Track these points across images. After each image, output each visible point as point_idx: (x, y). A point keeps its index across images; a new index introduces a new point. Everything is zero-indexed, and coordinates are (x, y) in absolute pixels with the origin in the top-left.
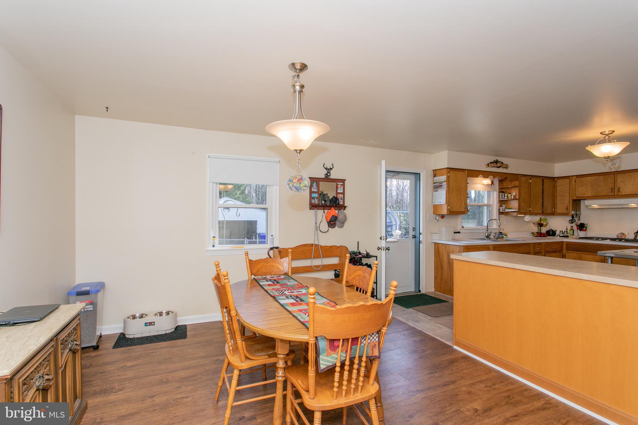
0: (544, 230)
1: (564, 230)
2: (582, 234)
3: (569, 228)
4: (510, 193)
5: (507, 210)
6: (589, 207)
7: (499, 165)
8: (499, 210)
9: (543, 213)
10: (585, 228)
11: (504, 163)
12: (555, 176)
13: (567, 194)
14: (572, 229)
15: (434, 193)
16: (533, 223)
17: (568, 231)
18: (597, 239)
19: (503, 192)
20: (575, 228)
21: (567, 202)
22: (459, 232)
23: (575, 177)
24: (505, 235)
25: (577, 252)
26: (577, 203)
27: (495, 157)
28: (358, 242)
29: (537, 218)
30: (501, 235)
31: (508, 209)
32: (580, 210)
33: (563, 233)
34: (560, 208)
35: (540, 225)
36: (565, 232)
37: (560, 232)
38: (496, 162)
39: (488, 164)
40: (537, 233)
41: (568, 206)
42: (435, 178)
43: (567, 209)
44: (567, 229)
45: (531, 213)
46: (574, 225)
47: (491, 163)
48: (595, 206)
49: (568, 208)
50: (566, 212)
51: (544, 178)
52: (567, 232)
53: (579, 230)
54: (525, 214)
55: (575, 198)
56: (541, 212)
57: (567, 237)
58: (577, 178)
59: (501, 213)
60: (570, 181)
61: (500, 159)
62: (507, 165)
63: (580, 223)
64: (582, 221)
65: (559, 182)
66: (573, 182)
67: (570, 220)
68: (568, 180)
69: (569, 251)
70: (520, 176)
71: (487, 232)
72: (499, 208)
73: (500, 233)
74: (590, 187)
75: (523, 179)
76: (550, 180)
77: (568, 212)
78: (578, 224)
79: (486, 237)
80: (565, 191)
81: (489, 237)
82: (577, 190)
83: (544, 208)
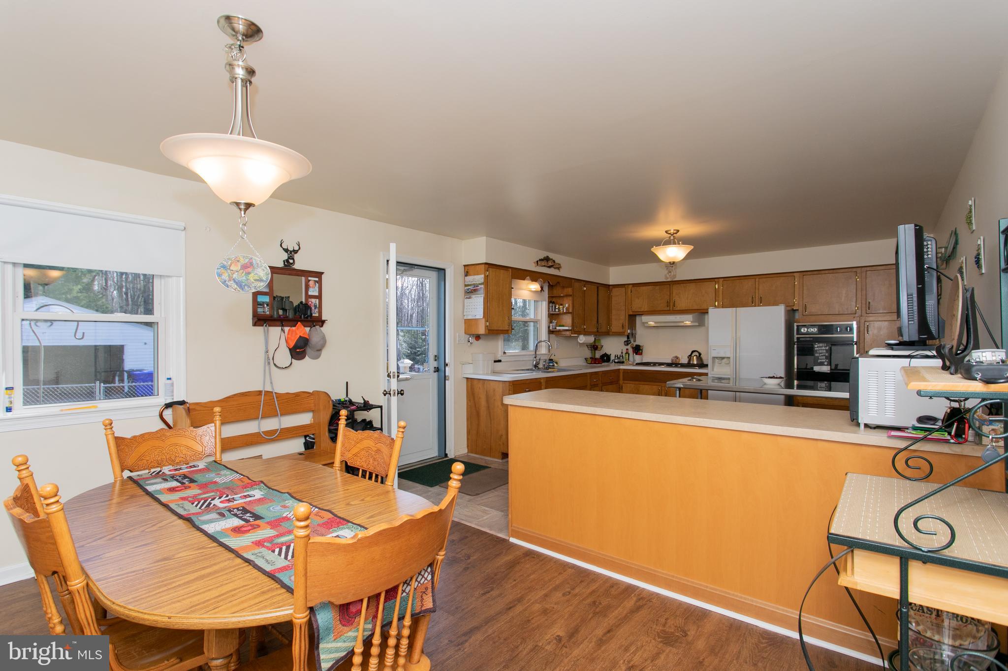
0: (598, 355)
1: (619, 354)
2: (638, 359)
3: (624, 352)
4: (561, 305)
5: (558, 328)
6: (646, 325)
7: (550, 264)
8: (549, 327)
9: (598, 331)
10: (641, 351)
11: (556, 262)
12: (610, 284)
13: (623, 308)
14: (627, 353)
15: (466, 301)
16: (587, 345)
17: (624, 355)
18: (655, 364)
19: (553, 303)
20: (631, 351)
21: (622, 317)
22: (500, 361)
23: (631, 286)
24: (557, 363)
25: (634, 382)
26: (632, 318)
27: (545, 252)
28: (347, 383)
29: (591, 339)
30: (552, 363)
31: (560, 326)
32: (635, 329)
33: (618, 358)
34: (616, 326)
35: (595, 348)
36: (620, 356)
37: (615, 356)
38: (547, 259)
39: (537, 261)
40: (591, 358)
41: (624, 323)
42: (467, 278)
43: (623, 326)
44: (622, 353)
45: (586, 333)
46: (629, 347)
47: (541, 260)
48: (652, 323)
49: (624, 324)
50: (621, 330)
51: (598, 285)
52: (622, 356)
53: (635, 354)
54: (579, 333)
55: (631, 313)
56: (595, 330)
57: (623, 362)
58: (633, 287)
59: (551, 332)
60: (627, 290)
61: (552, 256)
62: (560, 264)
63: (636, 345)
64: (637, 343)
65: (615, 292)
66: (629, 292)
67: (625, 342)
68: (623, 289)
69: (626, 382)
70: (574, 281)
71: (535, 359)
72: (548, 325)
73: (551, 360)
74: (647, 299)
75: (577, 285)
76: (605, 289)
77: (624, 331)
78: (633, 346)
79: (535, 366)
80: (621, 303)
81: (538, 367)
82: (633, 303)
83: (599, 325)
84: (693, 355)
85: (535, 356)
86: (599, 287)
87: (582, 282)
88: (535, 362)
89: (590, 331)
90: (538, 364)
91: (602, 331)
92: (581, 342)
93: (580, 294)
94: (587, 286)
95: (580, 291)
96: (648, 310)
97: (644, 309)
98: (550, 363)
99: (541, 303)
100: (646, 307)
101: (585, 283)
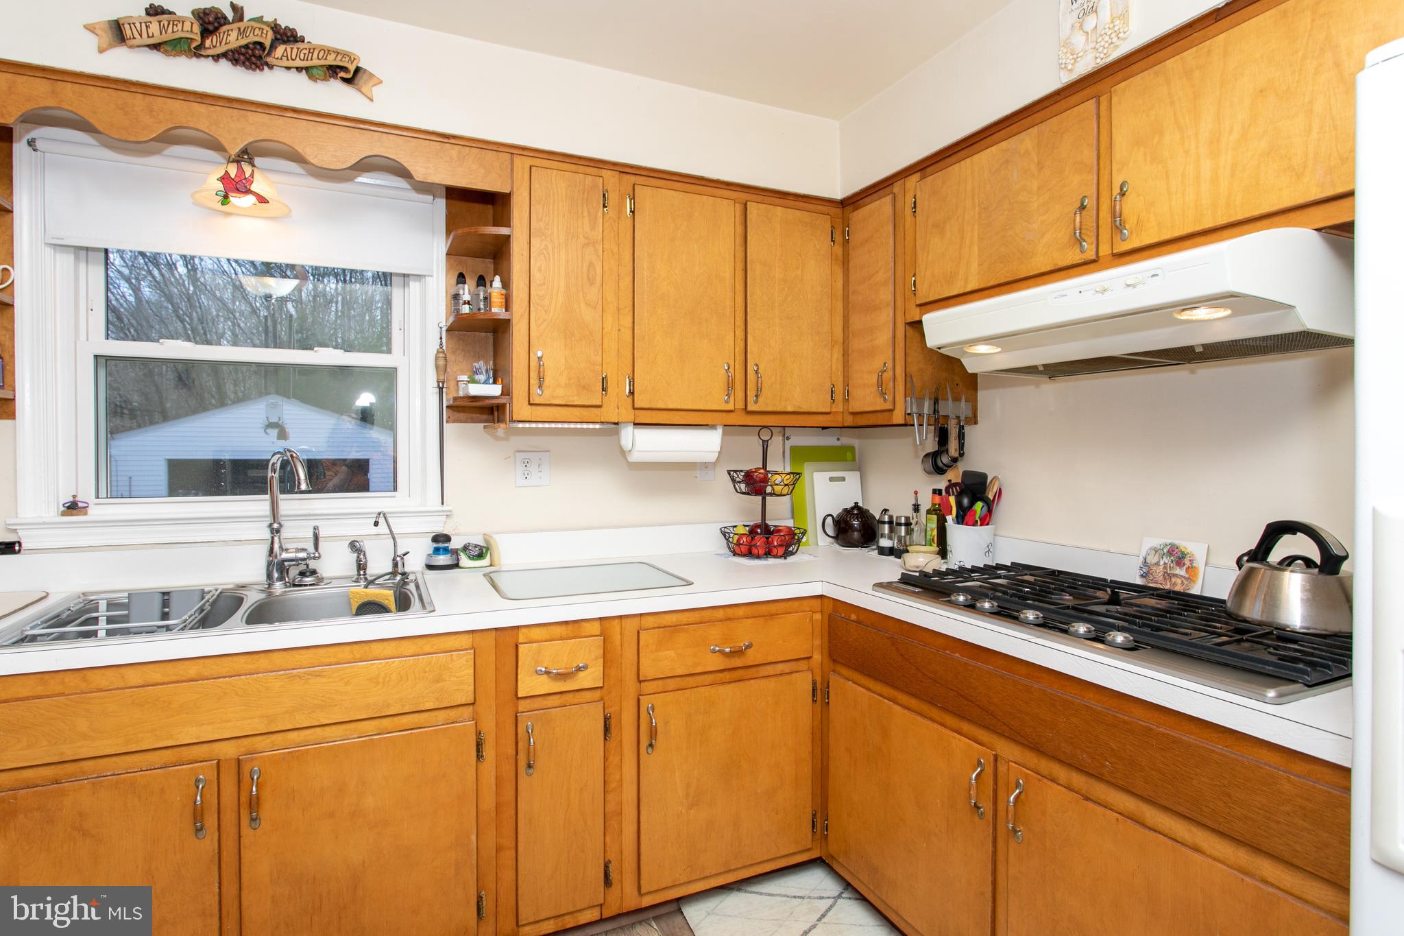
1: (902, 510)
3: (926, 503)
7: (233, 39)
13: (886, 295)
14: (936, 509)
17: (918, 519)
21: (883, 338)
23: (913, 178)
29: (706, 446)
30: (448, 552)
33: (891, 530)
35: (756, 484)
38: (214, 18)
41: (889, 367)
43: (880, 384)
44: (916, 508)
46: (943, 483)
49: (889, 374)
50: (880, 403)
51: (744, 196)
55: (915, 314)
58: (923, 177)
59: (456, 413)
60: (899, 205)
62: (348, 55)
63: (965, 475)
65: (858, 225)
66: (908, 211)
67: (928, 457)
68: (887, 202)
70: (529, 161)
71: (276, 539)
72: (438, 382)
73: (441, 539)
74: (976, 227)
75: (555, 183)
76: (805, 216)
77: (888, 406)
78: (954, 475)
79: (278, 568)
80: (877, 272)
81: (314, 572)
82: (919, 260)
83: (755, 382)
84: (1275, 556)
85: (271, 525)
86: (748, 203)
87: (604, 172)
88: (276, 546)
89: (671, 406)
90: (304, 559)
91: (775, 409)
92: (635, 457)
93: (587, 228)
94: (646, 195)
95: (586, 214)
96: (983, 286)
97: (966, 282)
98: (437, 550)
99: (414, 286)
100: (974, 267)
101: (632, 179)
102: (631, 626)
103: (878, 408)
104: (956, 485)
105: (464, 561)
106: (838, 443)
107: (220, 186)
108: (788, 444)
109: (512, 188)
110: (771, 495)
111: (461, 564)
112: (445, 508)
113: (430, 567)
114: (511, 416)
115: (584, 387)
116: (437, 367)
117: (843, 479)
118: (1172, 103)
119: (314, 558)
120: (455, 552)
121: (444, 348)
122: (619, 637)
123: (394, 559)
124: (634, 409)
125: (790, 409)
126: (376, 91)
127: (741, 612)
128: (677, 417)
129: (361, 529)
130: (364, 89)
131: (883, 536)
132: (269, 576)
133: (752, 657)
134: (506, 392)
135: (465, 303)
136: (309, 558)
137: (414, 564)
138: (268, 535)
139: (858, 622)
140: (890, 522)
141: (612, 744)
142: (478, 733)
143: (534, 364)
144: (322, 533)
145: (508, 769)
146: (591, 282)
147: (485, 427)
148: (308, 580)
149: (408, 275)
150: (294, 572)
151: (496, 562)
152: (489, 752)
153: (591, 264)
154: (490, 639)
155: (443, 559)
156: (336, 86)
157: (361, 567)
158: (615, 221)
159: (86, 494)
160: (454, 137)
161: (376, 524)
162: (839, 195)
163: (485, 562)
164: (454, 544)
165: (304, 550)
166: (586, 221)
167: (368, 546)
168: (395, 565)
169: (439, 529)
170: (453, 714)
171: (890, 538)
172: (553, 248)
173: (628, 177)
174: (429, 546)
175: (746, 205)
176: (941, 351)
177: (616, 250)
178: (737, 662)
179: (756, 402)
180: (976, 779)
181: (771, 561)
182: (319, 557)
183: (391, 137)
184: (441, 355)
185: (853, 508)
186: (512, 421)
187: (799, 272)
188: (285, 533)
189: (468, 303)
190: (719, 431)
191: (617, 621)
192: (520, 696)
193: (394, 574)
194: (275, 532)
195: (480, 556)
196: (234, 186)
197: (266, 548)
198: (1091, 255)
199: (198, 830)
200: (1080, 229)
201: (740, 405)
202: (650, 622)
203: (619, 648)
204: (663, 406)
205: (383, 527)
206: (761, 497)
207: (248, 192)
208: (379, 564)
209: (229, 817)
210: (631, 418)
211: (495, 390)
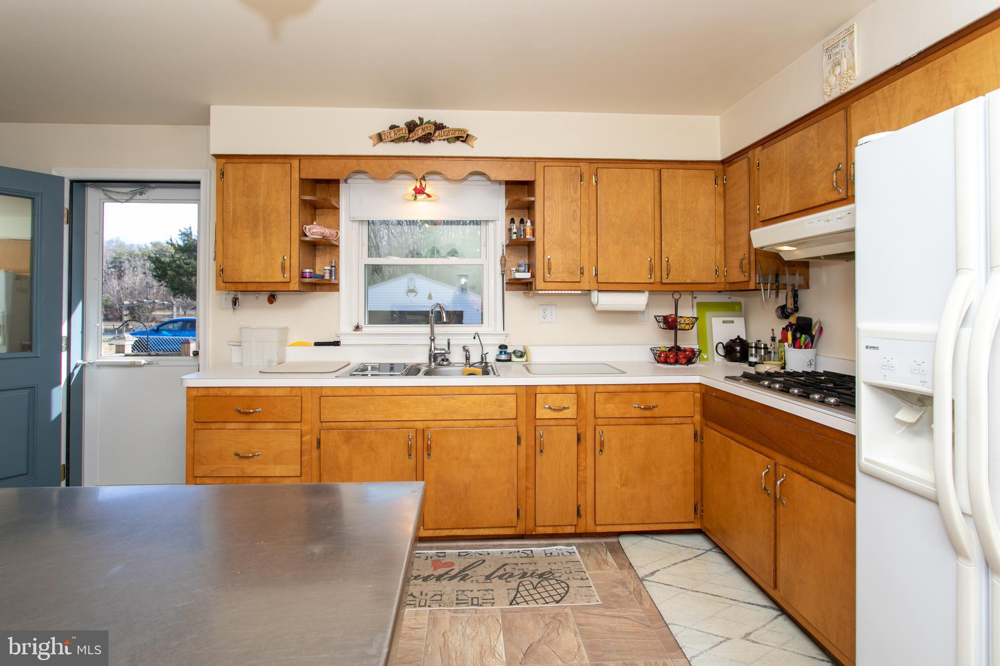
9: (659, 282)
11: (451, 126)
13: (745, 214)
21: (744, 241)
22: (337, 344)
23: (758, 149)
24: (523, 354)
30: (506, 353)
34: (732, 263)
35: (670, 324)
38: (411, 127)
39: (380, 134)
41: (747, 256)
44: (773, 339)
49: (747, 261)
51: (660, 166)
56: (647, 278)
58: (763, 149)
59: (509, 284)
60: (750, 164)
61: (431, 115)
65: (730, 177)
68: (745, 164)
70: (543, 164)
71: (433, 344)
72: (502, 271)
73: (503, 347)
74: (788, 178)
75: (557, 173)
76: (697, 172)
77: (746, 279)
78: (793, 320)
79: (433, 357)
80: (740, 202)
81: (447, 360)
82: (761, 196)
83: (666, 267)
85: (431, 337)
86: (662, 170)
87: (581, 164)
88: (433, 349)
89: (618, 281)
90: (444, 354)
91: (679, 282)
92: (599, 308)
93: (572, 193)
94: (603, 173)
95: (571, 186)
96: (792, 211)
97: (784, 208)
98: (501, 353)
99: (491, 225)
100: (788, 200)
101: (596, 165)
102: (591, 391)
103: (741, 280)
104: (794, 324)
105: (514, 358)
106: (730, 301)
107: (413, 192)
108: (695, 301)
109: (535, 178)
110: (679, 329)
111: (512, 360)
112: (505, 332)
113: (498, 360)
114: (535, 288)
115: (571, 273)
116: (501, 264)
117: (733, 322)
118: (878, 114)
119: (448, 353)
120: (510, 354)
121: (505, 255)
122: (585, 395)
123: (482, 356)
124: (598, 283)
125: (688, 281)
126: (475, 143)
127: (651, 388)
128: (621, 287)
129: (469, 341)
130: (470, 144)
131: (752, 355)
132: (430, 360)
133: (656, 412)
134: (533, 276)
135: (514, 233)
136: (446, 353)
137: (491, 359)
138: (429, 342)
139: (716, 397)
140: (756, 347)
141: (581, 447)
142: (518, 433)
143: (546, 262)
144: (451, 343)
145: (531, 451)
146: (575, 220)
147: (524, 293)
148: (445, 363)
149: (488, 221)
150: (439, 359)
151: (529, 360)
152: (523, 442)
153: (575, 211)
154: (524, 391)
155: (503, 357)
156: (459, 143)
157: (468, 358)
158: (587, 188)
159: (362, 324)
160: (509, 158)
161: (474, 338)
162: (719, 157)
163: (524, 359)
164: (510, 350)
165: (444, 349)
166: (572, 189)
167: (471, 349)
168: (482, 359)
169: (502, 343)
170: (507, 422)
171: (756, 356)
172: (556, 205)
173: (594, 164)
174: (497, 351)
175: (660, 170)
176: (763, 249)
177: (587, 203)
178: (648, 413)
179: (668, 278)
180: (765, 475)
181: (678, 366)
182: (450, 353)
183: (481, 162)
184: (503, 258)
185: (736, 339)
186: (536, 290)
187: (694, 204)
188: (436, 342)
189: (516, 233)
190: (647, 293)
191: (584, 387)
192: (537, 418)
193: (482, 362)
194: (432, 340)
195: (521, 356)
196: (419, 191)
197: (428, 348)
198: (843, 196)
199: (410, 455)
200: (836, 182)
201: (658, 280)
202: (601, 389)
203: (585, 401)
204: (613, 281)
205: (477, 341)
206: (674, 331)
207: (424, 193)
208: (475, 358)
209: (420, 453)
210: (596, 288)
211: (527, 275)
